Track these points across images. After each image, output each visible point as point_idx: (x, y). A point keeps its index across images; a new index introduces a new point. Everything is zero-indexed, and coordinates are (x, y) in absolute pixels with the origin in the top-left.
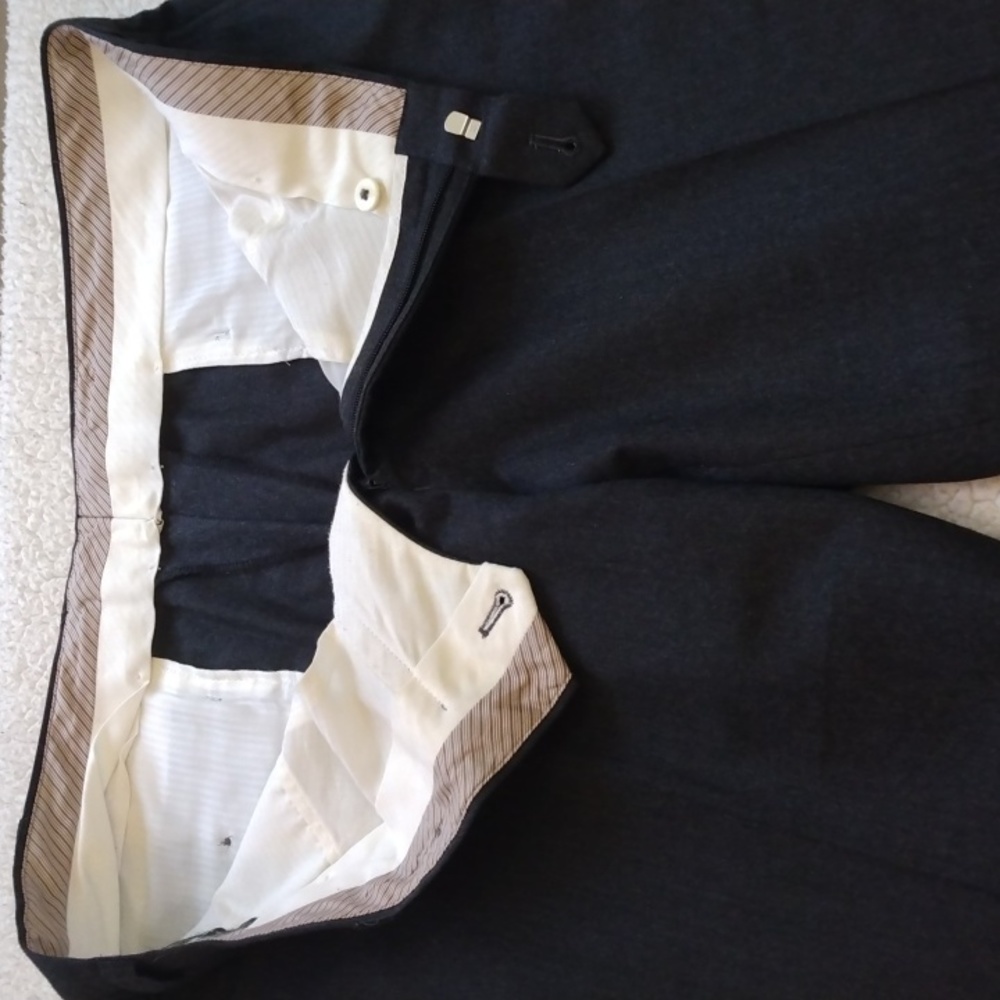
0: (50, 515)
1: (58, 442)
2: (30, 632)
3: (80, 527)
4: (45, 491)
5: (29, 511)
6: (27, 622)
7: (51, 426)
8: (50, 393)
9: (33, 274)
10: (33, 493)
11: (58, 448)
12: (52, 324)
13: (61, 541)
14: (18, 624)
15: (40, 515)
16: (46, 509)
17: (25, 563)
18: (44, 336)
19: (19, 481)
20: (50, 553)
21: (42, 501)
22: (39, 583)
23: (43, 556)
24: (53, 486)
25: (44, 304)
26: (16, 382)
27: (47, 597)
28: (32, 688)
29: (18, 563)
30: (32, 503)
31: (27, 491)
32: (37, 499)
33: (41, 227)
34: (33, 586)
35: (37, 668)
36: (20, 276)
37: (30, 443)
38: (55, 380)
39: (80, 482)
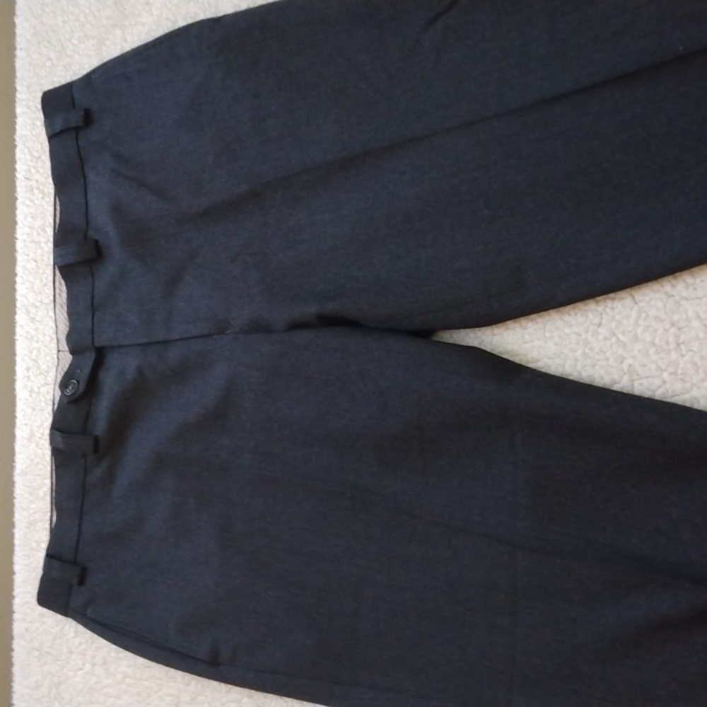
0: (44, 350)
1: (47, 310)
2: (35, 415)
3: (60, 357)
4: (41, 338)
5: (33, 349)
6: (34, 410)
7: (44, 301)
8: (43, 283)
9: (32, 218)
10: (35, 339)
11: (48, 313)
12: (43, 245)
13: (50, 365)
14: (29, 411)
15: (39, 350)
16: (42, 347)
17: (32, 377)
18: (39, 251)
19: (27, 332)
20: (45, 371)
21: (40, 343)
22: (39, 388)
23: (41, 373)
24: (45, 334)
25: (39, 234)
26: (25, 277)
27: (44, 396)
28: (37, 446)
29: (28, 377)
30: (35, 345)
31: (32, 338)
32: (37, 342)
33: (36, 191)
34: (36, 390)
35: (39, 435)
36: (25, 219)
37: (33, 310)
38: (45, 276)
39: (59, 332)
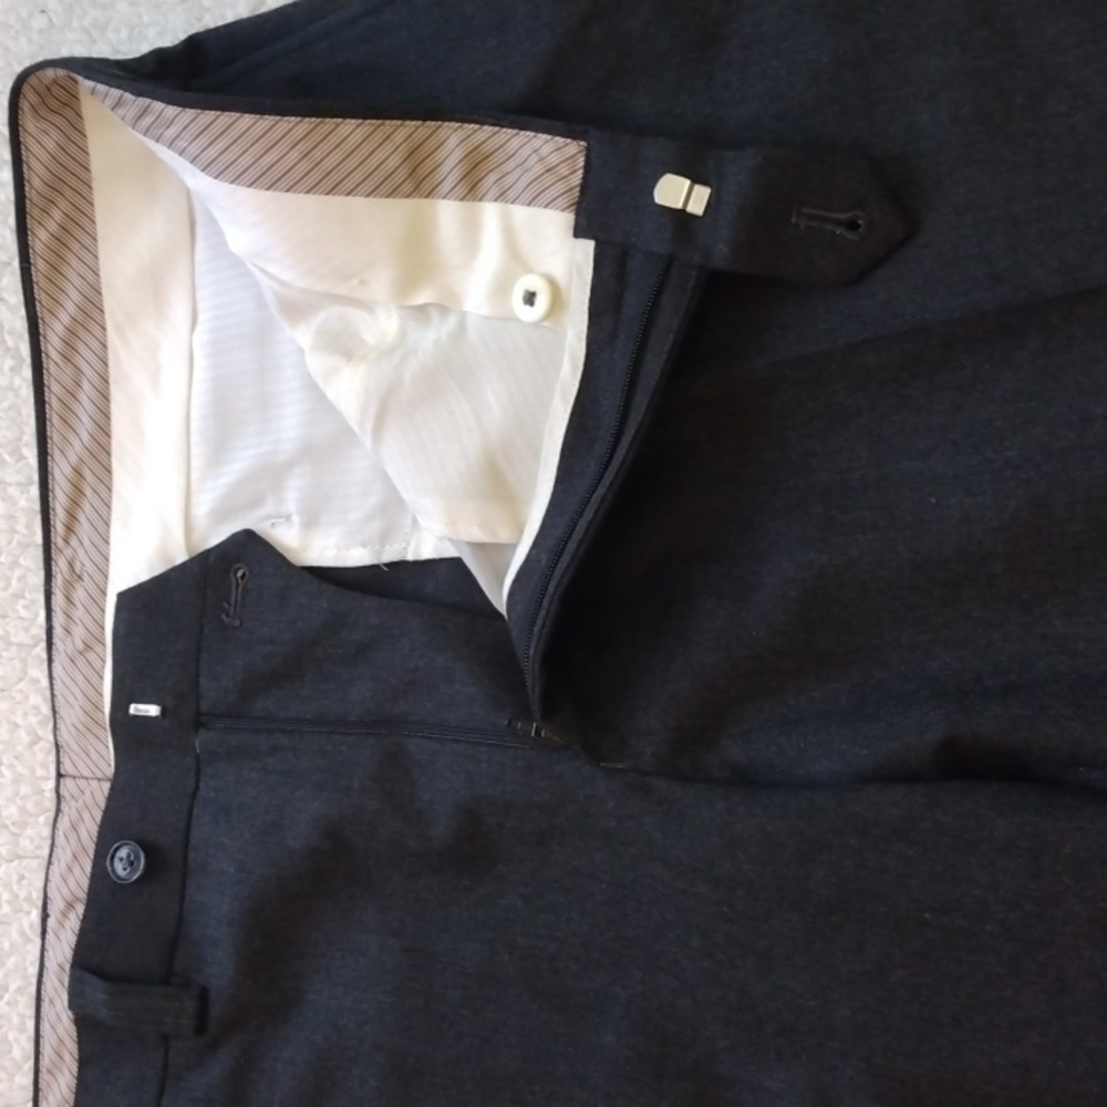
0: (11, 766)
1: (24, 662)
3: (63, 791)
7: (13, 639)
8: (11, 590)
11: (25, 672)
13: (30, 806)
20: (13, 823)
24: (17, 726)
38: (18, 572)
39: (61, 726)
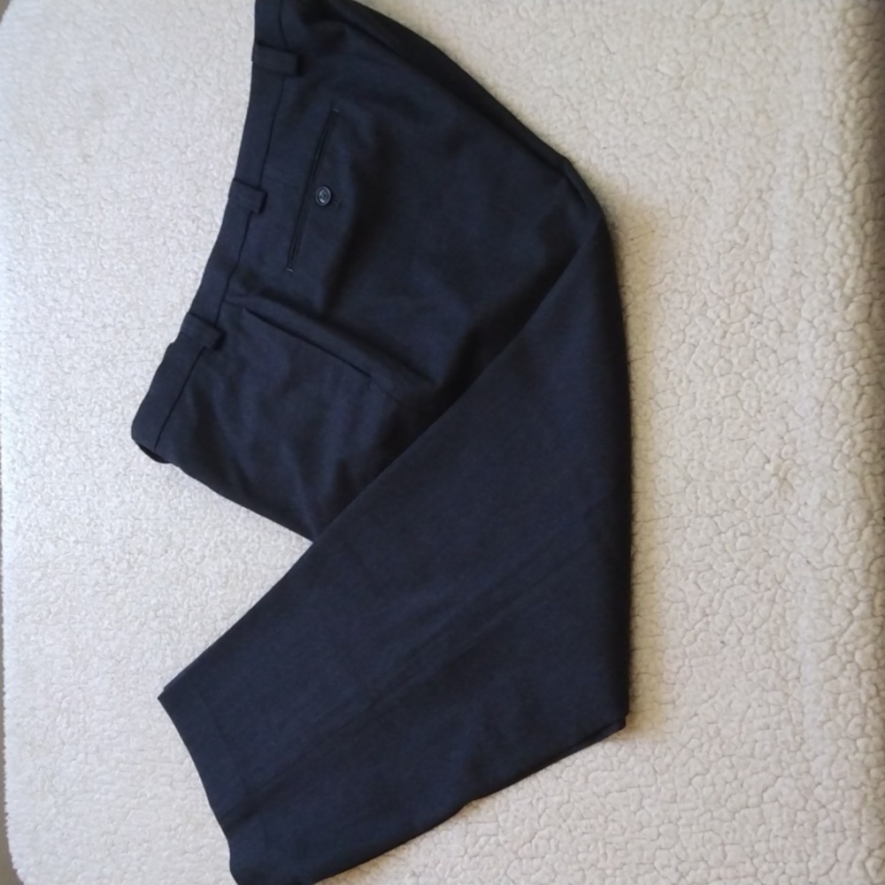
2: (22, 507)
4: (26, 429)
5: (18, 441)
6: (20, 502)
9: (15, 309)
10: (20, 430)
12: (26, 336)
14: (15, 503)
15: (24, 442)
16: (27, 438)
17: (18, 469)
18: (22, 343)
19: (12, 424)
21: (25, 435)
22: (25, 480)
23: (27, 465)
25: (22, 325)
26: (9, 369)
27: (30, 488)
28: (24, 537)
29: (14, 469)
30: (20, 436)
31: (17, 429)
32: (22, 433)
33: (18, 283)
34: (22, 482)
35: (26, 527)
36: (8, 311)
37: (17, 402)
